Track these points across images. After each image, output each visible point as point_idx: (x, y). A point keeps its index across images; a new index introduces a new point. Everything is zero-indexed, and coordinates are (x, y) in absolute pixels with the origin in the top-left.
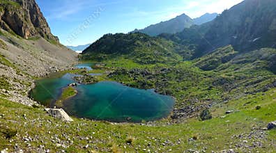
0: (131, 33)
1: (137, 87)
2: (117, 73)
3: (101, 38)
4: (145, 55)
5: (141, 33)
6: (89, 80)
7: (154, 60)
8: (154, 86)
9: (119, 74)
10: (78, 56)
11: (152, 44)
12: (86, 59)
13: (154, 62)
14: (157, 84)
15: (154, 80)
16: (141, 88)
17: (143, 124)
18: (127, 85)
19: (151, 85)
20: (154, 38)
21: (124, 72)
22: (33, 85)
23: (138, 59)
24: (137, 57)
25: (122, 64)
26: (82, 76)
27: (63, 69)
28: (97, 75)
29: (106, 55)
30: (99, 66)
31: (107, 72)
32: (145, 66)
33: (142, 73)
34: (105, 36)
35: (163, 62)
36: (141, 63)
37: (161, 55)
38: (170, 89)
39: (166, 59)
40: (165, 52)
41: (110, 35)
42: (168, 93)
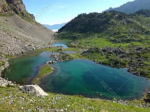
0: (105, 12)
1: (110, 65)
2: (90, 51)
3: (76, 18)
4: (119, 33)
5: (115, 12)
6: (65, 58)
7: (129, 38)
8: (127, 65)
9: (92, 52)
10: (55, 35)
11: (128, 22)
12: (62, 38)
13: (128, 41)
14: (131, 63)
15: (128, 59)
16: (113, 67)
17: (114, 102)
18: (100, 63)
19: (124, 64)
20: (131, 16)
21: (97, 51)
22: (7, 65)
23: (111, 38)
24: (111, 36)
25: (95, 43)
26: (58, 54)
27: (39, 47)
28: (72, 53)
29: (80, 35)
30: (73, 44)
31: (81, 51)
32: (118, 45)
33: (115, 52)
34: (80, 16)
35: (140, 41)
36: (114, 41)
37: (138, 33)
38: (146, 70)
39: (143, 37)
40: (143, 30)
41: (85, 15)
42: (142, 74)
